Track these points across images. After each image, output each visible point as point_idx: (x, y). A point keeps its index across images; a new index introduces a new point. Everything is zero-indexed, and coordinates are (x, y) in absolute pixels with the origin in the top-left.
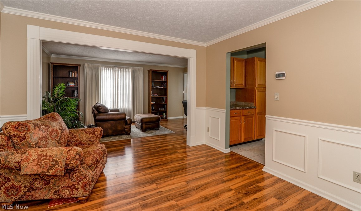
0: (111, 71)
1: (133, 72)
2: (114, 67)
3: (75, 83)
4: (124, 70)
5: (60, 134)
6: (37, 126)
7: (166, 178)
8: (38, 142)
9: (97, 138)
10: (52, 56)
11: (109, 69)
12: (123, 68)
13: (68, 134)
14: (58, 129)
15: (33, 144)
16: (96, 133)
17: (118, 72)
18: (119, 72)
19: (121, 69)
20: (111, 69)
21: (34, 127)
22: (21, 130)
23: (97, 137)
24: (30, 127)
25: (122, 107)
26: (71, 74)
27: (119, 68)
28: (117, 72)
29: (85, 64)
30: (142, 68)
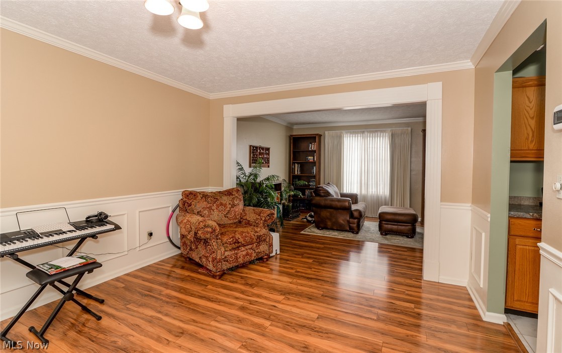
0: (359, 138)
1: (393, 137)
2: (363, 132)
3: (314, 158)
4: (379, 135)
5: (228, 209)
6: (205, 197)
7: (306, 299)
8: (200, 211)
9: (262, 221)
10: (295, 127)
11: (357, 135)
12: (376, 131)
13: (241, 211)
14: (228, 203)
15: (196, 211)
16: (262, 215)
17: (369, 138)
18: (371, 138)
19: (374, 134)
20: (359, 135)
21: (202, 198)
22: (190, 198)
23: (261, 219)
24: (197, 197)
25: (375, 192)
26: (310, 147)
27: (370, 132)
28: (367, 139)
29: (326, 132)
30: (409, 129)
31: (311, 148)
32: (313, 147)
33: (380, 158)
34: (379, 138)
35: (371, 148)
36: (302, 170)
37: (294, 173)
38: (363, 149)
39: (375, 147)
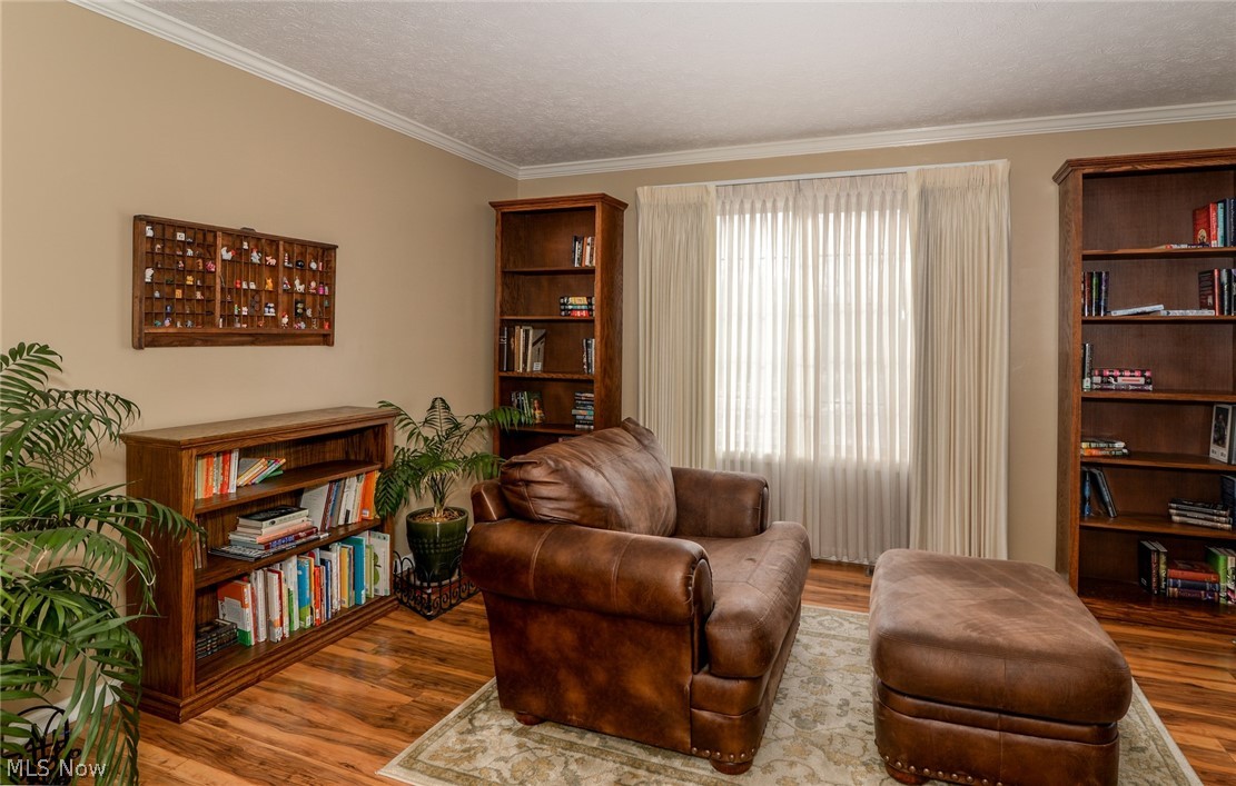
0: (780, 214)
3: (589, 303)
4: (865, 199)
11: (769, 203)
19: (844, 197)
26: (577, 253)
29: (639, 190)
30: (1001, 165)
31: (581, 259)
32: (588, 254)
33: (869, 304)
34: (864, 214)
35: (831, 259)
36: (548, 358)
37: (511, 367)
38: (798, 262)
39: (847, 255)
